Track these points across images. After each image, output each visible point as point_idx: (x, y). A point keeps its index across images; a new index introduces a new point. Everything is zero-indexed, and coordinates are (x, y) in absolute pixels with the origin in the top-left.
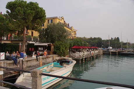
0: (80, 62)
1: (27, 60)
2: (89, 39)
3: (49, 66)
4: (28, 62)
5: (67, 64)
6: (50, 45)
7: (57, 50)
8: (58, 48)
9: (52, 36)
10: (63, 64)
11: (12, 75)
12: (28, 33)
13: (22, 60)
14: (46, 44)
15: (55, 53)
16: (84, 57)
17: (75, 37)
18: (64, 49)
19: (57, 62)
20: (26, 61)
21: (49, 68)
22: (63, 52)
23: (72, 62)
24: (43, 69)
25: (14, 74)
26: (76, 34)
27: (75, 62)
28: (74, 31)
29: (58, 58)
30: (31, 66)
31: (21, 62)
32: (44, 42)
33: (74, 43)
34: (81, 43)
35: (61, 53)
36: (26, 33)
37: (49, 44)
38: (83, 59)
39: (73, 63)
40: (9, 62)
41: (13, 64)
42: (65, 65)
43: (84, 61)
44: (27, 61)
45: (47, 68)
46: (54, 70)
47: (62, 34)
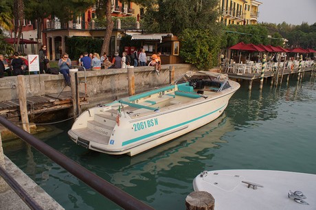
0: (250, 87)
1: (98, 74)
2: (297, 28)
3: (166, 92)
4: (105, 80)
5: (213, 91)
6: (169, 39)
7: (187, 52)
8: (191, 47)
9: (173, 14)
10: (203, 90)
11: (53, 108)
12: (133, 12)
13: (76, 73)
14: (159, 37)
15: (181, 60)
16: (263, 75)
17: (254, 21)
18: (205, 50)
19: (188, 83)
20: (98, 77)
21: (165, 98)
22: (202, 56)
23: (227, 86)
24: (148, 99)
25: (58, 107)
26: (256, 14)
27: (236, 86)
28: (253, 6)
29: (191, 73)
30: (113, 89)
31: (74, 78)
32: (155, 32)
33: (242, 36)
34: (263, 38)
35: (198, 60)
36: (127, 13)
37: (166, 35)
38: (261, 79)
39: (229, 89)
40: (50, 77)
41: (63, 83)
42: (206, 93)
43: (261, 87)
44: (102, 77)
45: (160, 97)
46: (173, 104)
47: (204, 8)
